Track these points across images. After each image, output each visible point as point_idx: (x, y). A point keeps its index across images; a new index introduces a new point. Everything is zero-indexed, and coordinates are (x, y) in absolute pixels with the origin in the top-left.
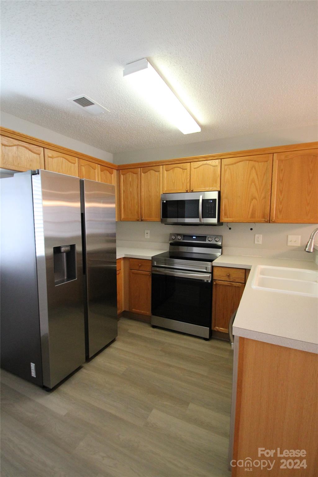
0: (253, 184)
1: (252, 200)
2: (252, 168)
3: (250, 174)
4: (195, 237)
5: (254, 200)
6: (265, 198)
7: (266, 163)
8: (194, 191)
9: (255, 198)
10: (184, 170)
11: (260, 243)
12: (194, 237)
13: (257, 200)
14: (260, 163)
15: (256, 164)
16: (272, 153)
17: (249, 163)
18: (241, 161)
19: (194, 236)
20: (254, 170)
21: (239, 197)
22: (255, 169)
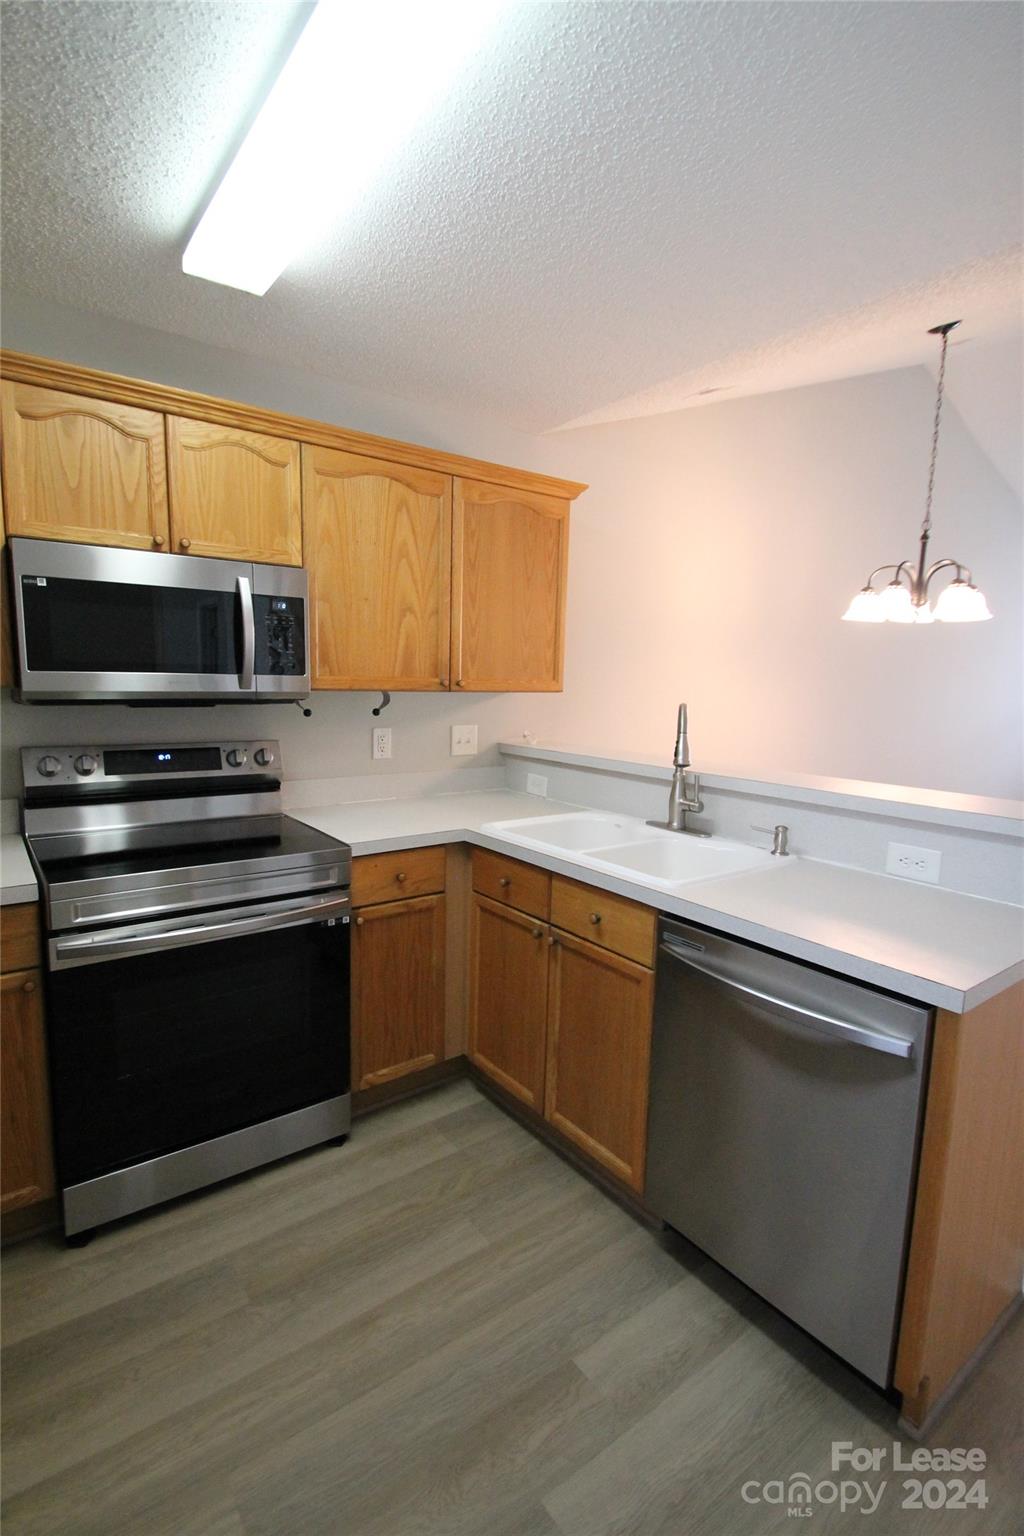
0: (404, 561)
1: (405, 616)
2: (399, 509)
3: (395, 523)
4: (168, 757)
5: (409, 618)
6: (436, 612)
7: (435, 499)
8: (190, 552)
9: (410, 609)
10: (130, 440)
11: (388, 754)
12: (161, 757)
13: (416, 617)
14: (420, 495)
15: (411, 496)
16: (450, 474)
17: (390, 486)
18: (367, 474)
19: (164, 752)
20: (404, 517)
21: (366, 599)
22: (408, 511)
